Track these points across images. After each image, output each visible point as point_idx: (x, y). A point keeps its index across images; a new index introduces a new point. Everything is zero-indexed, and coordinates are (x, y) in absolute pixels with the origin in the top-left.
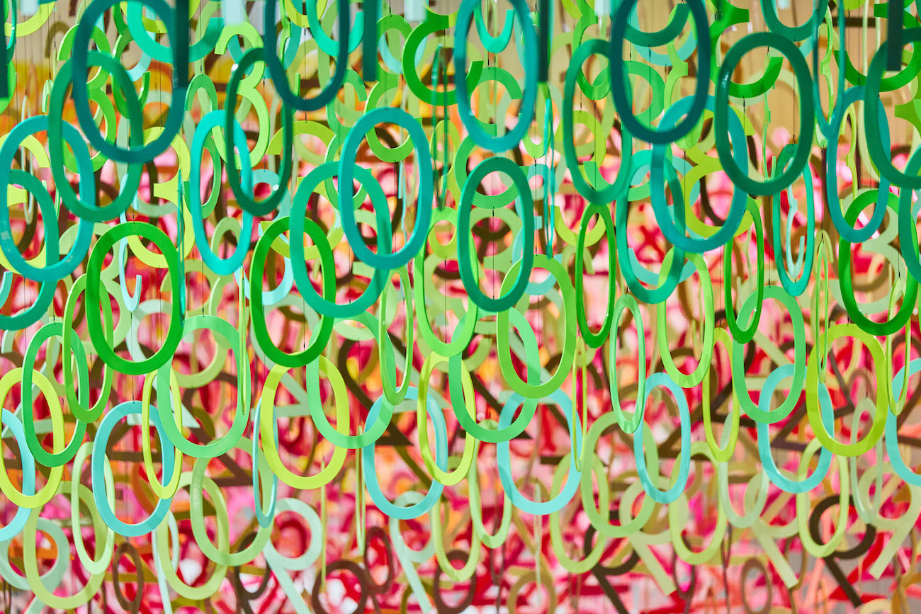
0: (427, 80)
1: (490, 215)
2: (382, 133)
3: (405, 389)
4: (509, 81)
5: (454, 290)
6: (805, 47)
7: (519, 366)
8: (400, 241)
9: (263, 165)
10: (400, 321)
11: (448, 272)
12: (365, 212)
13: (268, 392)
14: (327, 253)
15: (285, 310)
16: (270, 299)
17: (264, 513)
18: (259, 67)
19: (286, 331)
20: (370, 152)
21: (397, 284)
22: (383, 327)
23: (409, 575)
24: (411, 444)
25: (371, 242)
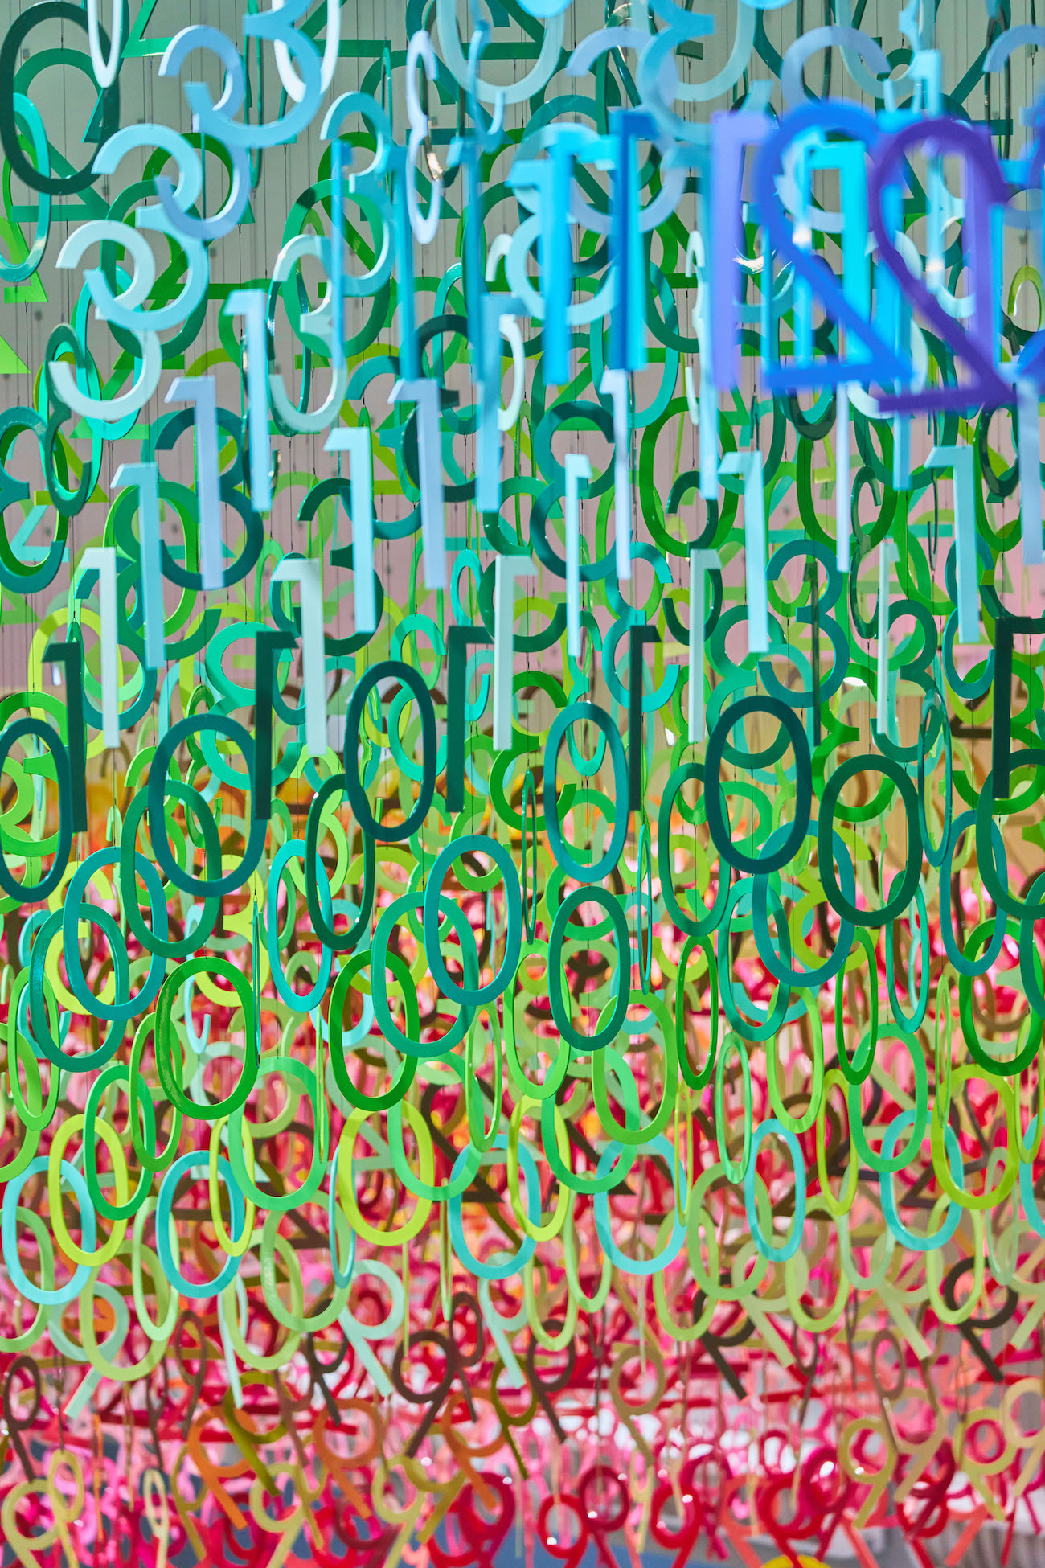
0: (517, 800)
1: (585, 948)
2: (468, 859)
3: (493, 1136)
4: (603, 803)
5: (550, 1032)
6: (911, 769)
7: (618, 1113)
8: (487, 977)
9: (341, 894)
10: (489, 1068)
11: (539, 1010)
12: (450, 945)
13: (347, 1142)
14: (410, 989)
15: (361, 1053)
16: (348, 1039)
17: (341, 1271)
18: (338, 795)
19: (362, 1076)
20: (455, 879)
21: (485, 1025)
22: (470, 1070)
23: (502, 1349)
24: (502, 1201)
25: (457, 977)
